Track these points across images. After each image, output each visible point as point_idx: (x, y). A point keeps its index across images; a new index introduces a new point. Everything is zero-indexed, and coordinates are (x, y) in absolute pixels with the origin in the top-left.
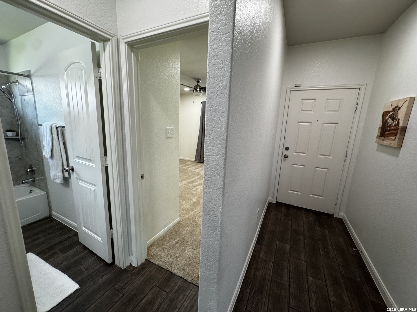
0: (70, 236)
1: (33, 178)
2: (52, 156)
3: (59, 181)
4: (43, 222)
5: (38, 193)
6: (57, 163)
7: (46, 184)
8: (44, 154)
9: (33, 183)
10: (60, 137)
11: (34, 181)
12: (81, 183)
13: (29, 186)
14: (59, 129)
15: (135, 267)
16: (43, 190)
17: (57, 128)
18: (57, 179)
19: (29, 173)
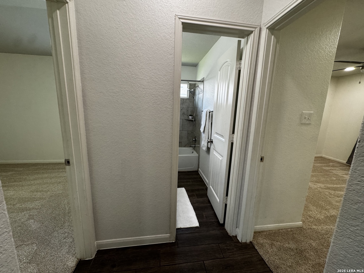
0: (204, 188)
1: (195, 145)
2: (204, 131)
3: (205, 149)
4: (194, 173)
5: (195, 154)
6: (206, 136)
7: (199, 149)
8: (201, 130)
9: (194, 148)
10: (210, 119)
11: (195, 147)
12: (215, 153)
13: (193, 149)
14: (210, 113)
15: (239, 242)
16: (197, 153)
17: (209, 112)
18: (204, 147)
19: (194, 141)
